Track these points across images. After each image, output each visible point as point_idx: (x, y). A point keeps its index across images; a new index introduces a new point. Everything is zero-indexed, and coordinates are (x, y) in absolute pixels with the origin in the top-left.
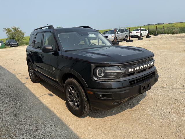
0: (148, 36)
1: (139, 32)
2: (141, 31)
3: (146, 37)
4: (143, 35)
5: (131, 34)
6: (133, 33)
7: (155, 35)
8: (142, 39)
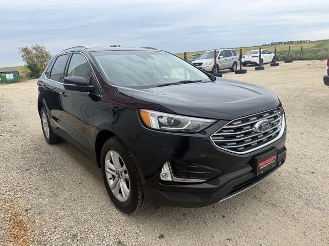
0: (273, 64)
1: (257, 56)
3: (270, 65)
4: (264, 62)
5: (243, 60)
6: (247, 57)
7: (286, 62)
8: (263, 68)
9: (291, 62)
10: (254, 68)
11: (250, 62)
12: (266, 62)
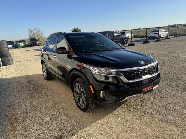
0: (167, 38)
1: (157, 33)
2: (160, 32)
6: (151, 34)
8: (160, 40)
9: (178, 36)
10: (155, 40)
11: (153, 37)
12: (163, 37)
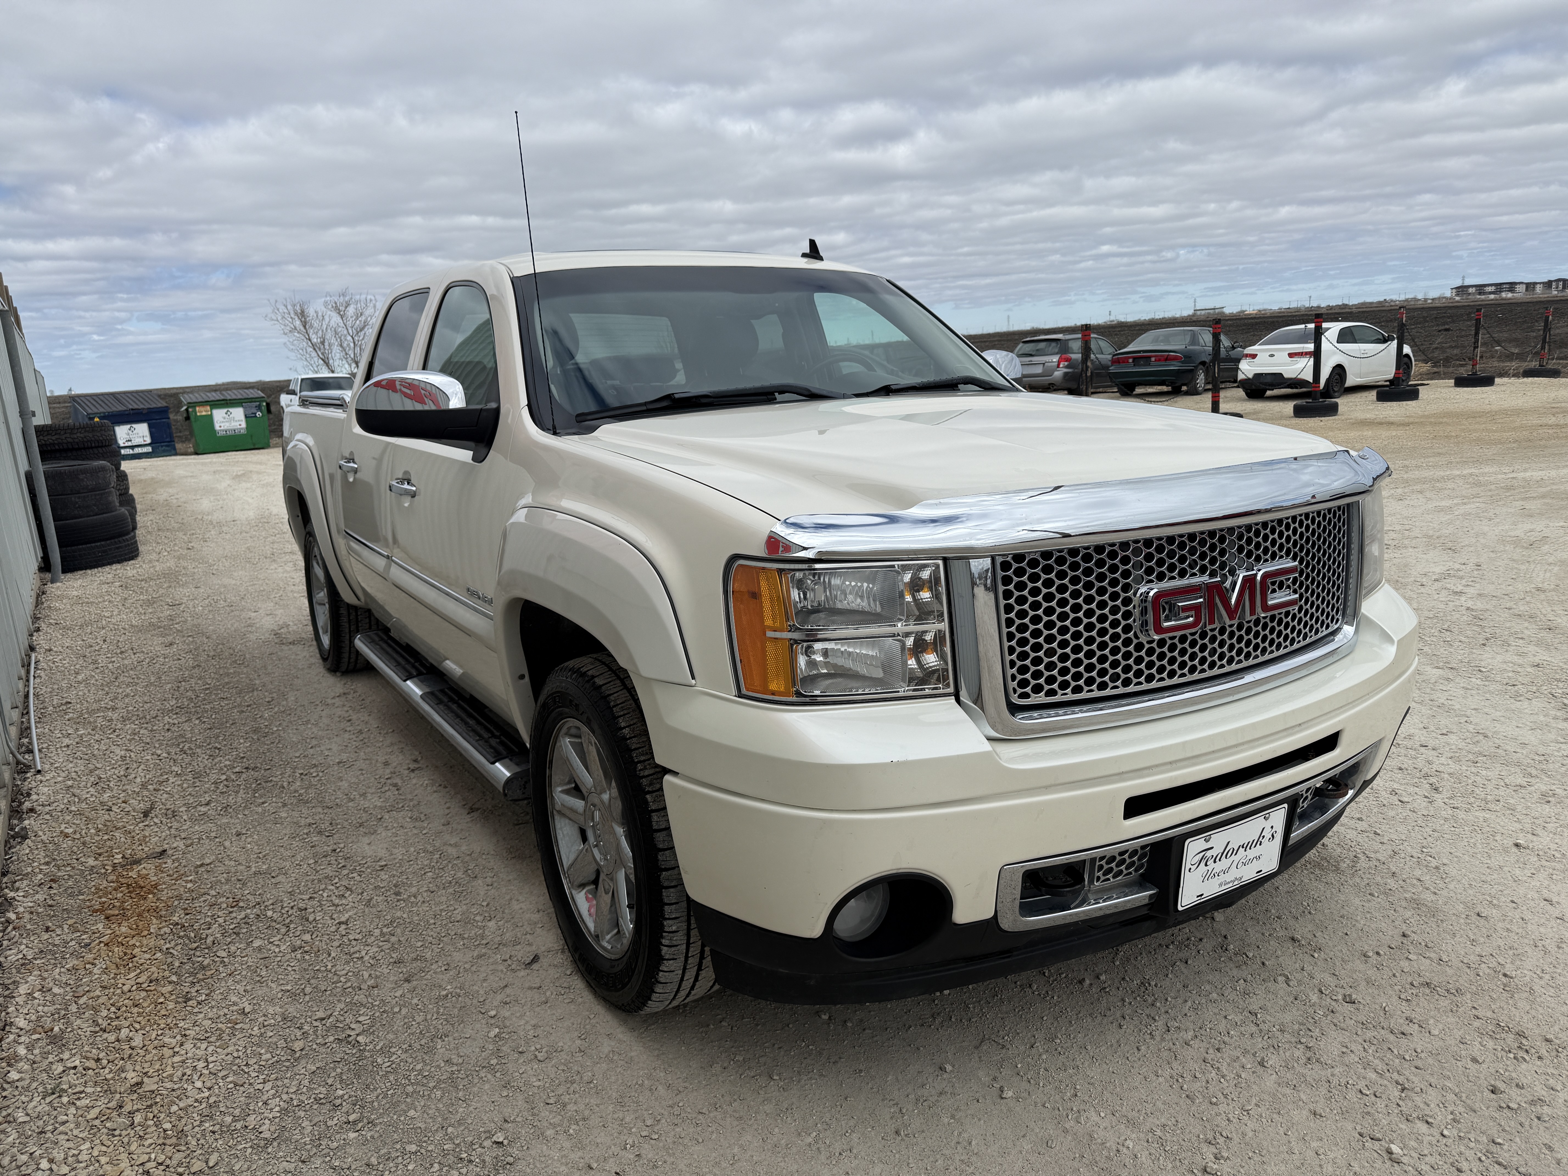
1: (1305, 355)
3: (1373, 394)
4: (1351, 380)
5: (1247, 369)
6: (1262, 357)
7: (1461, 382)
8: (1333, 410)
9: (1487, 381)
10: (1288, 407)
12: (1360, 381)
